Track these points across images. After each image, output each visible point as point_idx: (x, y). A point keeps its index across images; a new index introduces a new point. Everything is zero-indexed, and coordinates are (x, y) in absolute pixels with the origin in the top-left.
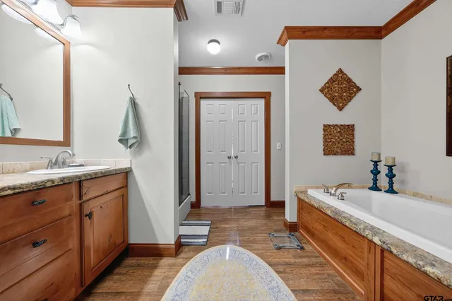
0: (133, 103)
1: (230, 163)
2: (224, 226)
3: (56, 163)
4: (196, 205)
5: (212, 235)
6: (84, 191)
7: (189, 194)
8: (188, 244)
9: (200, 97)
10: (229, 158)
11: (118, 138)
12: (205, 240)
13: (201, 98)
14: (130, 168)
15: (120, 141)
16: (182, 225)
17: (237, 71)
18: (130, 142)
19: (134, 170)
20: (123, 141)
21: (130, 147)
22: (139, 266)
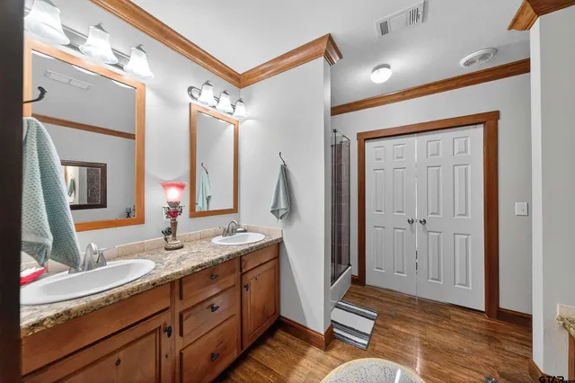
0: (284, 170)
1: (413, 231)
2: (397, 328)
3: (228, 232)
4: (359, 280)
5: (376, 337)
6: (243, 264)
7: (349, 265)
8: (342, 339)
9: (364, 138)
10: (411, 222)
11: (270, 209)
12: (366, 342)
13: (365, 140)
14: (281, 238)
15: (272, 212)
16: (337, 306)
17: (426, 90)
18: (281, 213)
19: (284, 240)
20: (275, 211)
21: (281, 218)
22: (288, 344)
